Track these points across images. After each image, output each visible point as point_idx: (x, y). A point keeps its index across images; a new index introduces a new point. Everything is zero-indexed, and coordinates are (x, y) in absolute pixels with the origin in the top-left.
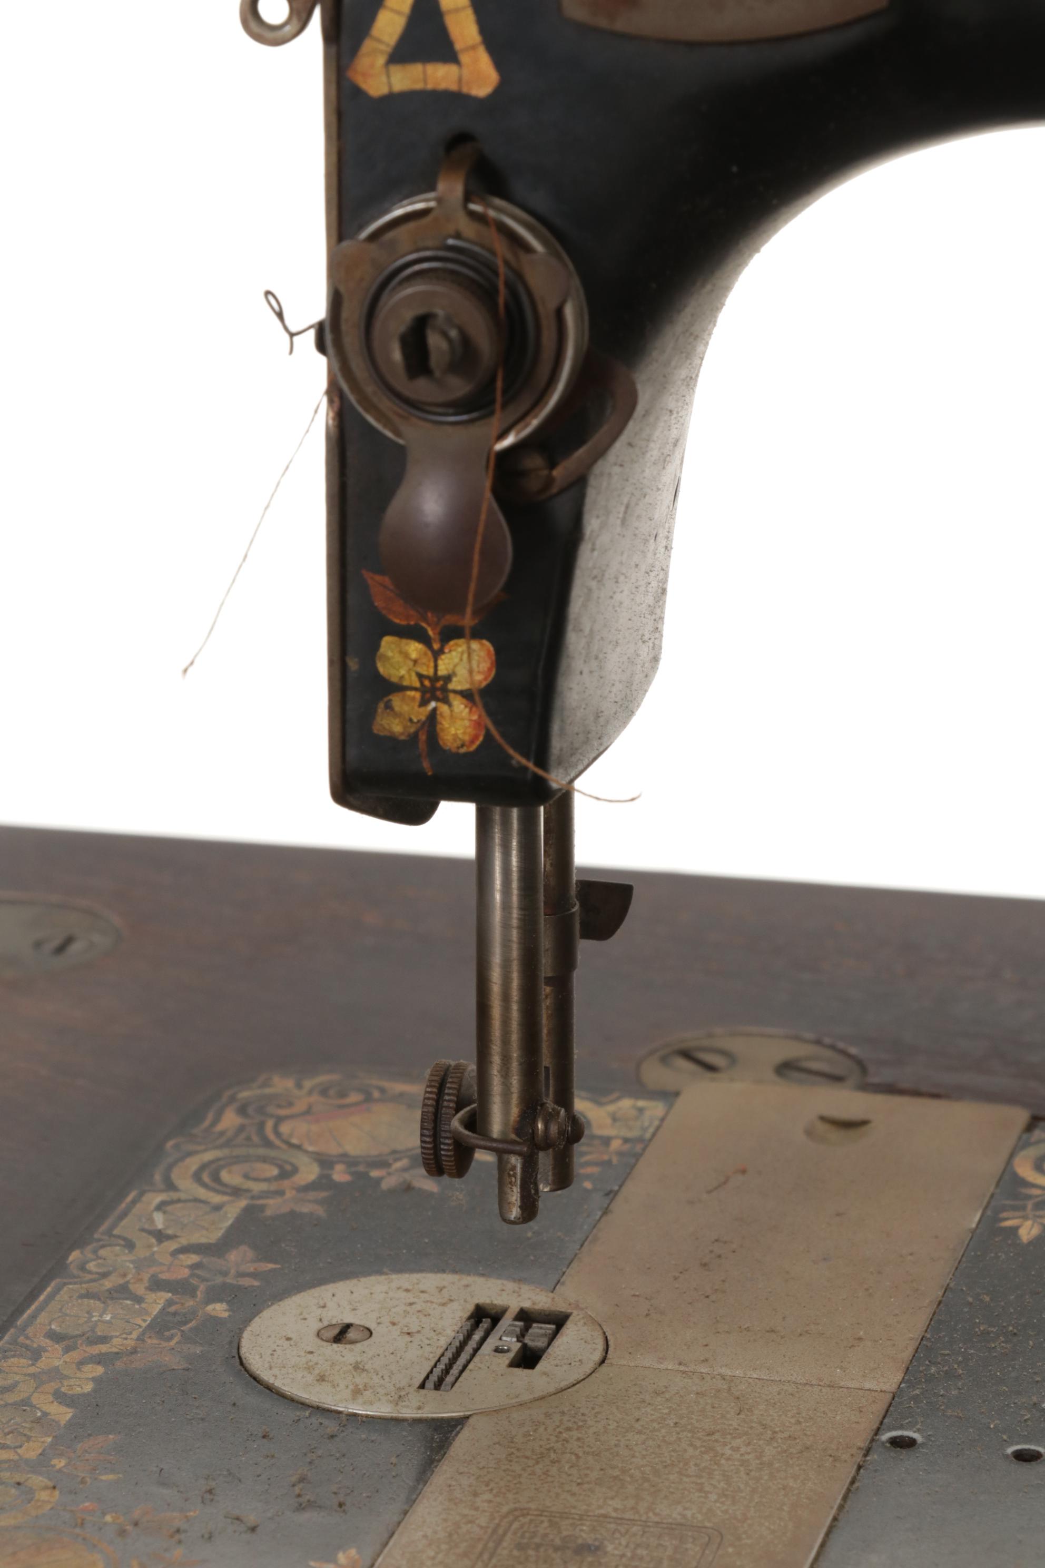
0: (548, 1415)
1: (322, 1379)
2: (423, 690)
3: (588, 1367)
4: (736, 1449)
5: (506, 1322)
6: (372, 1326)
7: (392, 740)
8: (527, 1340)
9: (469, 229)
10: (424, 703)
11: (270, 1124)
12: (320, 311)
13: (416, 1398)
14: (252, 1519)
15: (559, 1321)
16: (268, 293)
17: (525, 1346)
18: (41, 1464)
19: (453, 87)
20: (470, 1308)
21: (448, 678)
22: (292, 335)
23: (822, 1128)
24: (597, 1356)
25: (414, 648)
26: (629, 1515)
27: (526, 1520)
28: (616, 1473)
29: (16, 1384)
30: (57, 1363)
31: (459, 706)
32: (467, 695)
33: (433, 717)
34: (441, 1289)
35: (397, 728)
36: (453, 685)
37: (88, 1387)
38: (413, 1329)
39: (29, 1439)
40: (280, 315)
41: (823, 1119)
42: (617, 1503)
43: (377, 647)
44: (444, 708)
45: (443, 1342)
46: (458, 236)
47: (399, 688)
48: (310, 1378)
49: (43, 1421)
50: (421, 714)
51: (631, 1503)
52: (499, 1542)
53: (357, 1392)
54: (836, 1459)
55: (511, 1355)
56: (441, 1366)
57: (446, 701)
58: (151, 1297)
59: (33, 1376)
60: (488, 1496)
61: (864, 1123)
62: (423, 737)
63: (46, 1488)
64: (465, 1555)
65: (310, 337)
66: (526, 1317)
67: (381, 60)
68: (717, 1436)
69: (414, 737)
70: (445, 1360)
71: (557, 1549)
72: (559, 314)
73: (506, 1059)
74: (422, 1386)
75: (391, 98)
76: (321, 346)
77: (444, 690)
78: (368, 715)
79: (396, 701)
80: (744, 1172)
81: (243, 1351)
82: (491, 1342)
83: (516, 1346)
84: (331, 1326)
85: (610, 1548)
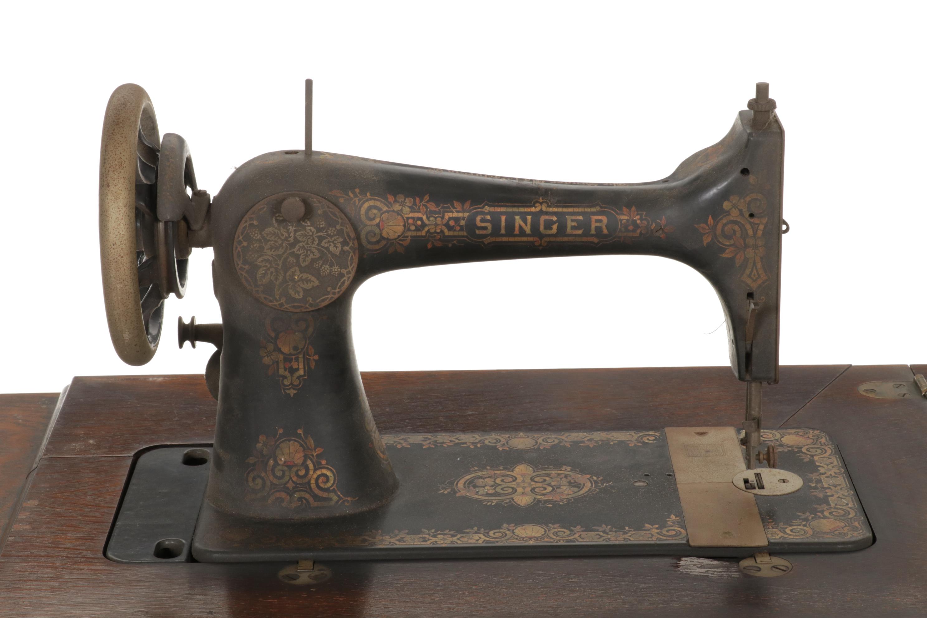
3: (734, 481)
5: (756, 487)
17: (749, 484)
34: (772, 492)
45: (764, 482)
82: (756, 483)
83: (751, 483)
84: (787, 483)
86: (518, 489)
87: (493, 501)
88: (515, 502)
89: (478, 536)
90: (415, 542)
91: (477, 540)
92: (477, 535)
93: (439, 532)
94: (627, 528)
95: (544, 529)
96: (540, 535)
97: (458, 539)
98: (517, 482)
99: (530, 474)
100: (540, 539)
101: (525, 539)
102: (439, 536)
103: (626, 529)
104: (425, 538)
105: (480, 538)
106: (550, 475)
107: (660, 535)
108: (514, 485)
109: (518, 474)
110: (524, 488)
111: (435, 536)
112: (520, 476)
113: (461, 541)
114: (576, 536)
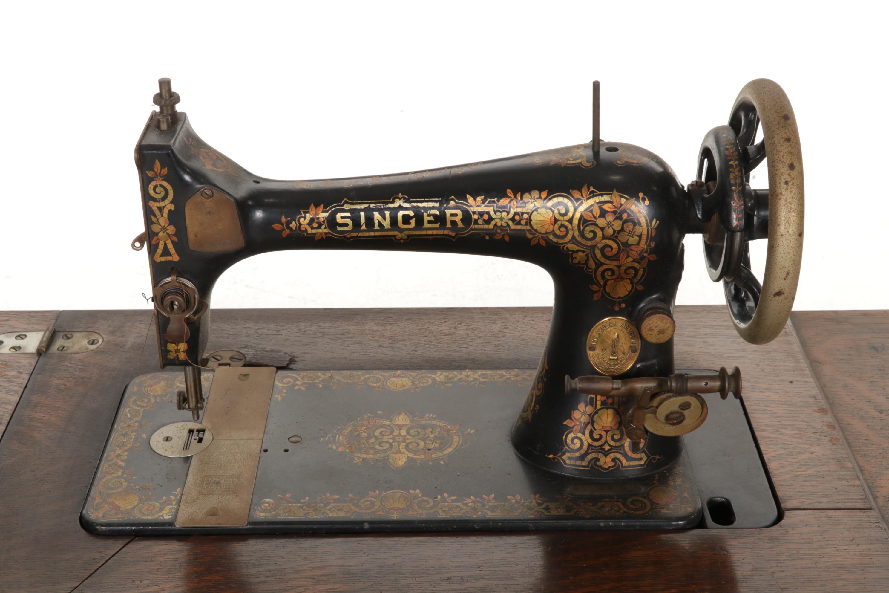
0: (206, 453)
1: (166, 450)
2: (175, 351)
3: (210, 442)
4: (239, 457)
5: (195, 433)
6: (172, 436)
7: (171, 359)
8: (199, 436)
9: (178, 284)
10: (176, 353)
11: (143, 389)
12: (152, 295)
13: (183, 452)
14: (161, 484)
15: (203, 431)
16: (143, 293)
17: (199, 438)
18: (122, 476)
19: (172, 260)
20: (188, 430)
21: (179, 349)
22: (147, 300)
23: (241, 376)
24: (212, 438)
25: (173, 345)
26: (224, 474)
27: (207, 478)
28: (220, 465)
29: (113, 458)
30: (119, 452)
31: (182, 353)
32: (183, 352)
33: (178, 355)
34: (182, 426)
35: (171, 357)
36: (181, 350)
37: (126, 457)
38: (179, 436)
39: (118, 471)
40: (145, 297)
41: (241, 374)
42: (221, 472)
43: (167, 345)
44: (179, 354)
45: (185, 439)
46: (176, 286)
47: (171, 351)
48: (164, 450)
49: (120, 467)
50: (175, 355)
51: (223, 471)
52: (203, 483)
53: (172, 453)
54: (256, 456)
55: (197, 440)
56: (186, 444)
57: (180, 353)
58: (132, 434)
59: (115, 456)
60: (199, 473)
61: (248, 374)
62: (176, 358)
63: (124, 482)
64: (198, 487)
65: (151, 300)
66: (199, 431)
67: (159, 256)
68: (235, 454)
69: (175, 359)
70: (186, 443)
71: (213, 483)
72: (194, 297)
73: (192, 396)
74: (183, 450)
75: (161, 262)
76: (153, 301)
77: (179, 351)
78: (166, 356)
79: (171, 353)
80: (229, 390)
81: (151, 445)
82: (193, 437)
83: (198, 438)
84: (165, 437)
85: (222, 482)
86: (405, 434)
87: (427, 418)
88: (409, 417)
89: (440, 379)
90: (490, 374)
91: (441, 374)
92: (442, 380)
93: (472, 383)
94: (320, 386)
95: (387, 386)
96: (391, 379)
97: (456, 376)
98: (405, 442)
99: (392, 453)
100: (391, 375)
101: (404, 375)
102: (472, 379)
103: (322, 385)
104: (483, 378)
105: (439, 377)
106: (375, 452)
107: (296, 378)
108: (408, 439)
109: (404, 453)
110: (400, 435)
111: (475, 379)
112: (402, 450)
113: (454, 374)
114: (362, 378)
